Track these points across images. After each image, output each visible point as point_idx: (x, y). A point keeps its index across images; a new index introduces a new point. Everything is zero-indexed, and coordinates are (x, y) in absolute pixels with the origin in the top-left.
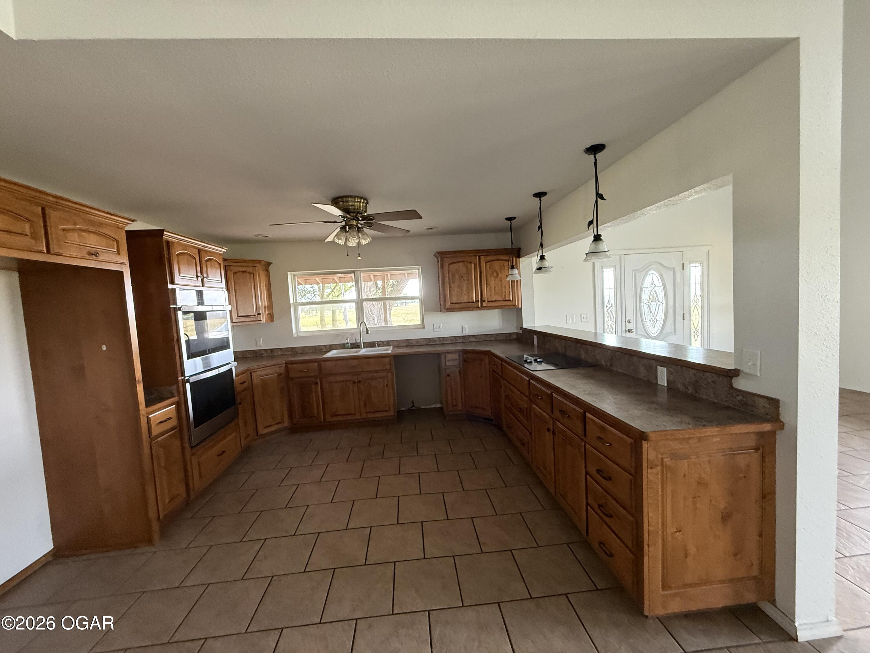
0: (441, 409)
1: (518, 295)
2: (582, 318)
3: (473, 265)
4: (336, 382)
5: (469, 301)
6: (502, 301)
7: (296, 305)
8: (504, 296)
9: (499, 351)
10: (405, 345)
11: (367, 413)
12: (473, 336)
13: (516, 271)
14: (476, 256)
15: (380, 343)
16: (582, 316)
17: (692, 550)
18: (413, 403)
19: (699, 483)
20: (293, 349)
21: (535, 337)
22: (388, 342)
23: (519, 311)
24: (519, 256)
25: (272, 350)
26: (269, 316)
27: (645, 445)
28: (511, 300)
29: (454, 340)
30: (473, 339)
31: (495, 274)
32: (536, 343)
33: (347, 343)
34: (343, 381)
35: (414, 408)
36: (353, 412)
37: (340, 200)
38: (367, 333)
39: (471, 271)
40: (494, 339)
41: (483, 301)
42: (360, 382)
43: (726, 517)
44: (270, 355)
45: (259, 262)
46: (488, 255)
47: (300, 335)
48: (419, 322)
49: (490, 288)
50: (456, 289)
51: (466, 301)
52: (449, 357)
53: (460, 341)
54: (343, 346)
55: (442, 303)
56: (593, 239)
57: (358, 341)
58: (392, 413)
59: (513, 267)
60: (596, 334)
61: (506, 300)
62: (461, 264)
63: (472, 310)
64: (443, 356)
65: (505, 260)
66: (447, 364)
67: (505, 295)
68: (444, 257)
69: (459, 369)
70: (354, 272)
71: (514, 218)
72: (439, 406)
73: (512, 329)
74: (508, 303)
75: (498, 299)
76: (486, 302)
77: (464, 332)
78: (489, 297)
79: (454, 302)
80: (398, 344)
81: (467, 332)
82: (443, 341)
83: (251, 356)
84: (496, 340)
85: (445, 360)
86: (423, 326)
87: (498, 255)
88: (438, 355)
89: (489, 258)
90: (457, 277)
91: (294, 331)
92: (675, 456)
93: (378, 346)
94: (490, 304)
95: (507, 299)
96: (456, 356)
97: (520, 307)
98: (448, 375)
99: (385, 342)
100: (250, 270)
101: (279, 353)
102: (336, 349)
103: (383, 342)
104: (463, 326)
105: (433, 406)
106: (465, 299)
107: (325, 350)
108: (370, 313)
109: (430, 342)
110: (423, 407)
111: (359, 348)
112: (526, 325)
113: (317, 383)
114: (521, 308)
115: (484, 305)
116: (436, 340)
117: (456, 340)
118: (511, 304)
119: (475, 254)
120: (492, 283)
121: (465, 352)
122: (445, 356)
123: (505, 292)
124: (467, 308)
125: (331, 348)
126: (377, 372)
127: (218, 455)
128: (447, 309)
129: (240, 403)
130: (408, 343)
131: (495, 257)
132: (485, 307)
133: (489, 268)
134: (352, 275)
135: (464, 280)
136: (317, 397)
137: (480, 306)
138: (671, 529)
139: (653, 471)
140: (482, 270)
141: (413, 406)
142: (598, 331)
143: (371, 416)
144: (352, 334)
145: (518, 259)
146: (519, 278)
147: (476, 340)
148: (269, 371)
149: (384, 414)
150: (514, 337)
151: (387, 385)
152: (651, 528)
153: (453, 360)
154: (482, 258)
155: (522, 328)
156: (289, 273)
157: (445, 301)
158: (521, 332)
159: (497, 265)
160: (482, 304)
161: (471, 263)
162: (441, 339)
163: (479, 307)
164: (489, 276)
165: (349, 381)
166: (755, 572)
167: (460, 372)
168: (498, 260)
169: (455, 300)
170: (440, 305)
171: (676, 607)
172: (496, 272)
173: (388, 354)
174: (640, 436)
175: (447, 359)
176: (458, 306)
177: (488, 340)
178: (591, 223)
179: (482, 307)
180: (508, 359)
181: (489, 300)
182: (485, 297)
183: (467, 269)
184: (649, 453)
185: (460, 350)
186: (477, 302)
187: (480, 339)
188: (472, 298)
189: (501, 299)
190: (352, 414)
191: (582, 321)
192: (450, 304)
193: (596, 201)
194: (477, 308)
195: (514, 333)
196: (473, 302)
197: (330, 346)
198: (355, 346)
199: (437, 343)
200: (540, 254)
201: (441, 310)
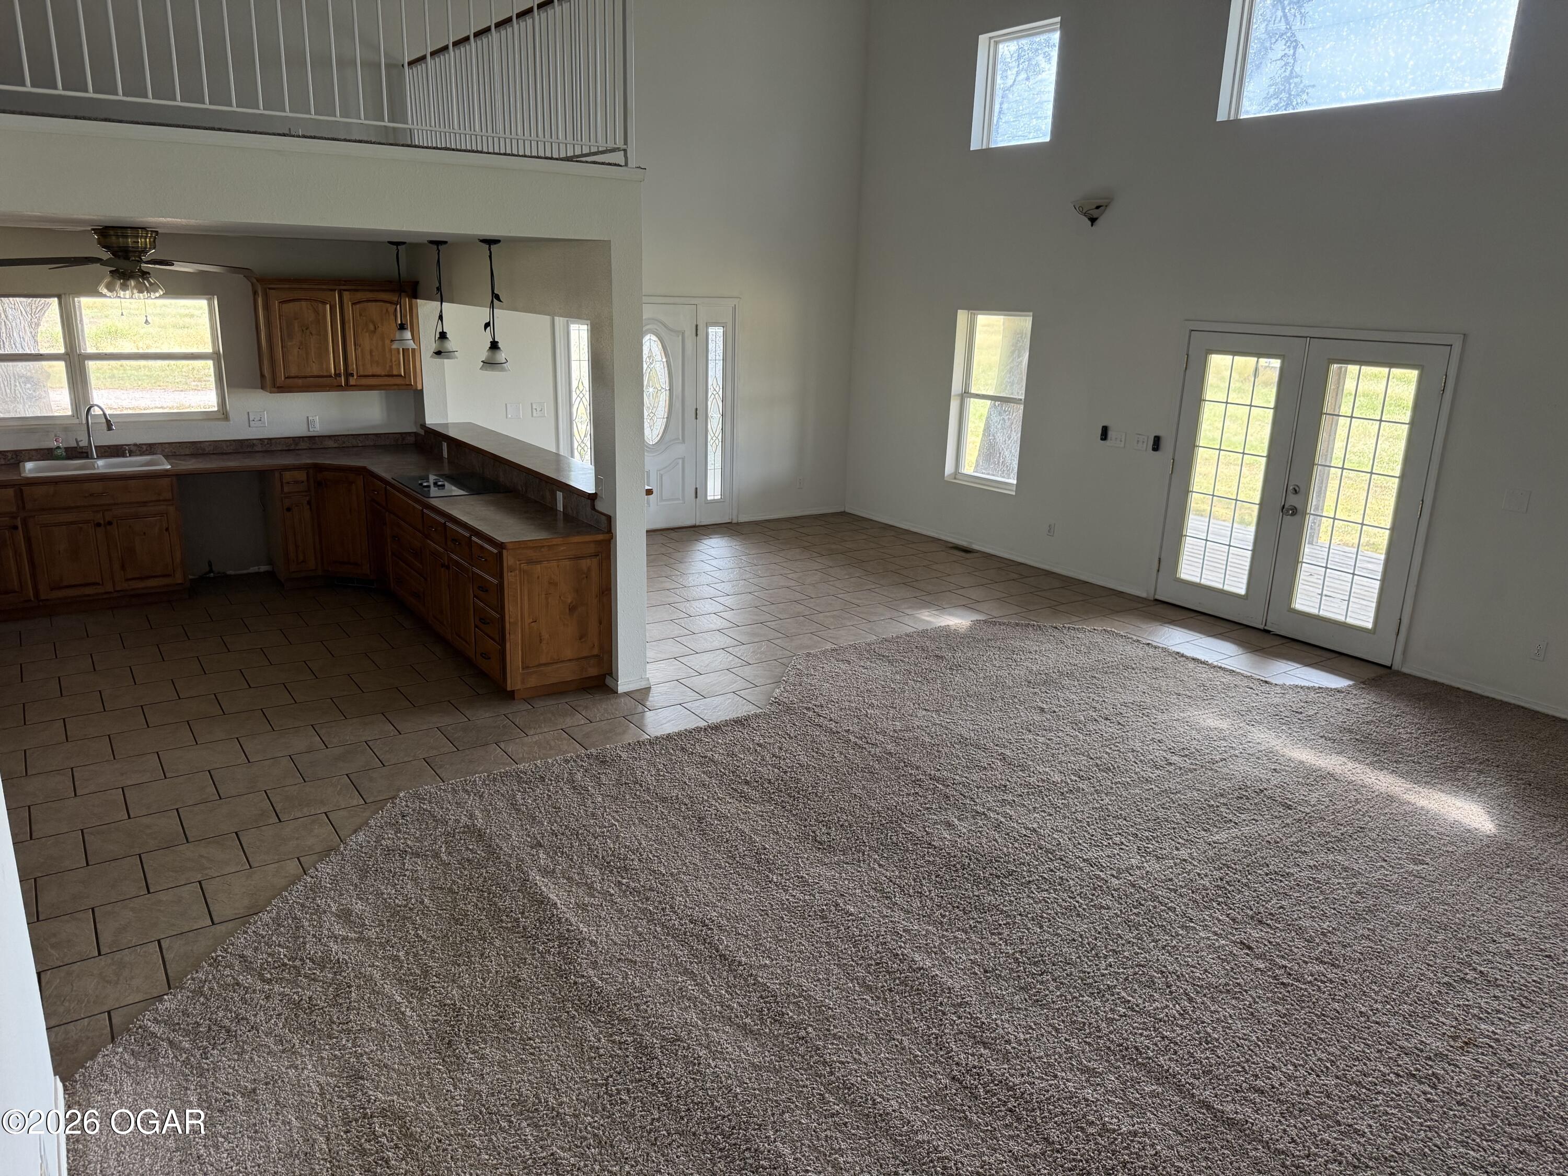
0: (271, 574)
1: (414, 367)
2: (534, 411)
3: (328, 306)
4: (58, 524)
5: (322, 374)
6: (386, 376)
8: (388, 368)
9: (382, 466)
10: (188, 453)
11: (127, 580)
12: (330, 437)
13: (408, 335)
14: (335, 290)
15: (133, 448)
16: (534, 407)
17: (545, 636)
18: (211, 561)
19: (549, 583)
21: (445, 445)
22: (151, 446)
23: (419, 395)
24: (415, 295)
27: (505, 552)
28: (403, 374)
29: (292, 444)
30: (331, 444)
31: (371, 327)
32: (445, 454)
33: (58, 448)
34: (72, 523)
35: (212, 574)
36: (97, 581)
37: (112, 232)
38: (110, 427)
39: (325, 318)
40: (372, 444)
41: (348, 375)
42: (110, 523)
43: (572, 609)
46: (356, 291)
48: (214, 407)
49: (362, 351)
50: (295, 351)
51: (316, 373)
52: (288, 476)
53: (303, 445)
54: (47, 454)
55: (267, 373)
57: (84, 444)
58: (179, 578)
59: (402, 327)
61: (393, 376)
62: (304, 303)
63: (329, 391)
64: (277, 474)
65: (391, 303)
66: (286, 489)
67: (391, 367)
68: (270, 289)
69: (308, 498)
70: (56, 295)
72: (263, 568)
73: (407, 426)
74: (398, 381)
75: (378, 373)
76: (355, 377)
77: (311, 430)
78: (361, 368)
79: (293, 374)
80: (172, 450)
81: (318, 428)
82: (268, 446)
84: (375, 447)
85: (282, 482)
86: (223, 414)
87: (377, 291)
88: (263, 475)
89: (360, 296)
90: (296, 325)
92: (531, 562)
93: (130, 456)
94: (364, 381)
95: (395, 373)
96: (301, 476)
97: (419, 387)
98: (289, 509)
99: (145, 447)
102: (35, 459)
104: (310, 418)
105: (253, 569)
106: (314, 369)
109: (243, 447)
110: (233, 572)
111: (88, 458)
112: (431, 420)
113: (15, 528)
114: (422, 390)
115: (352, 381)
116: (254, 445)
117: (297, 444)
118: (403, 383)
119: (331, 287)
120: (367, 343)
121: (318, 468)
122: (281, 475)
123: (391, 360)
124: (320, 386)
125: (17, 456)
126: (144, 504)
128: (278, 387)
130: (196, 449)
131: (371, 295)
132: (355, 386)
133: (361, 315)
134: (53, 300)
135: (311, 333)
136: (18, 557)
137: (343, 384)
138: (528, 620)
139: (513, 574)
140: (347, 320)
143: (137, 585)
145: (414, 300)
146: (411, 344)
147: (336, 445)
149: (164, 581)
150: (411, 439)
151: (167, 529)
152: (512, 620)
153: (296, 482)
154: (346, 295)
155: (423, 426)
157: (274, 372)
158: (422, 432)
159: (374, 309)
160: (347, 381)
161: (324, 303)
162: (267, 441)
163: (341, 386)
164: (359, 330)
165: (86, 522)
166: (596, 651)
167: (309, 503)
168: (376, 301)
169: (294, 371)
170: (262, 376)
171: (533, 681)
172: (373, 322)
173: (167, 470)
174: (501, 546)
175: (284, 481)
176: (300, 381)
177: (360, 445)
178: (487, 325)
179: (348, 387)
180: (393, 482)
181: (361, 373)
182: (353, 367)
183: (316, 312)
184: (509, 559)
185: (308, 464)
186: (338, 375)
187: (344, 443)
188: (328, 369)
189: (383, 373)
190: (98, 584)
191: (535, 414)
192: (286, 378)
193: (492, 302)
194: (339, 388)
195: (409, 433)
196: (331, 376)
197: (16, 453)
198: (77, 453)
199: (256, 449)
200: (440, 330)
201: (263, 387)
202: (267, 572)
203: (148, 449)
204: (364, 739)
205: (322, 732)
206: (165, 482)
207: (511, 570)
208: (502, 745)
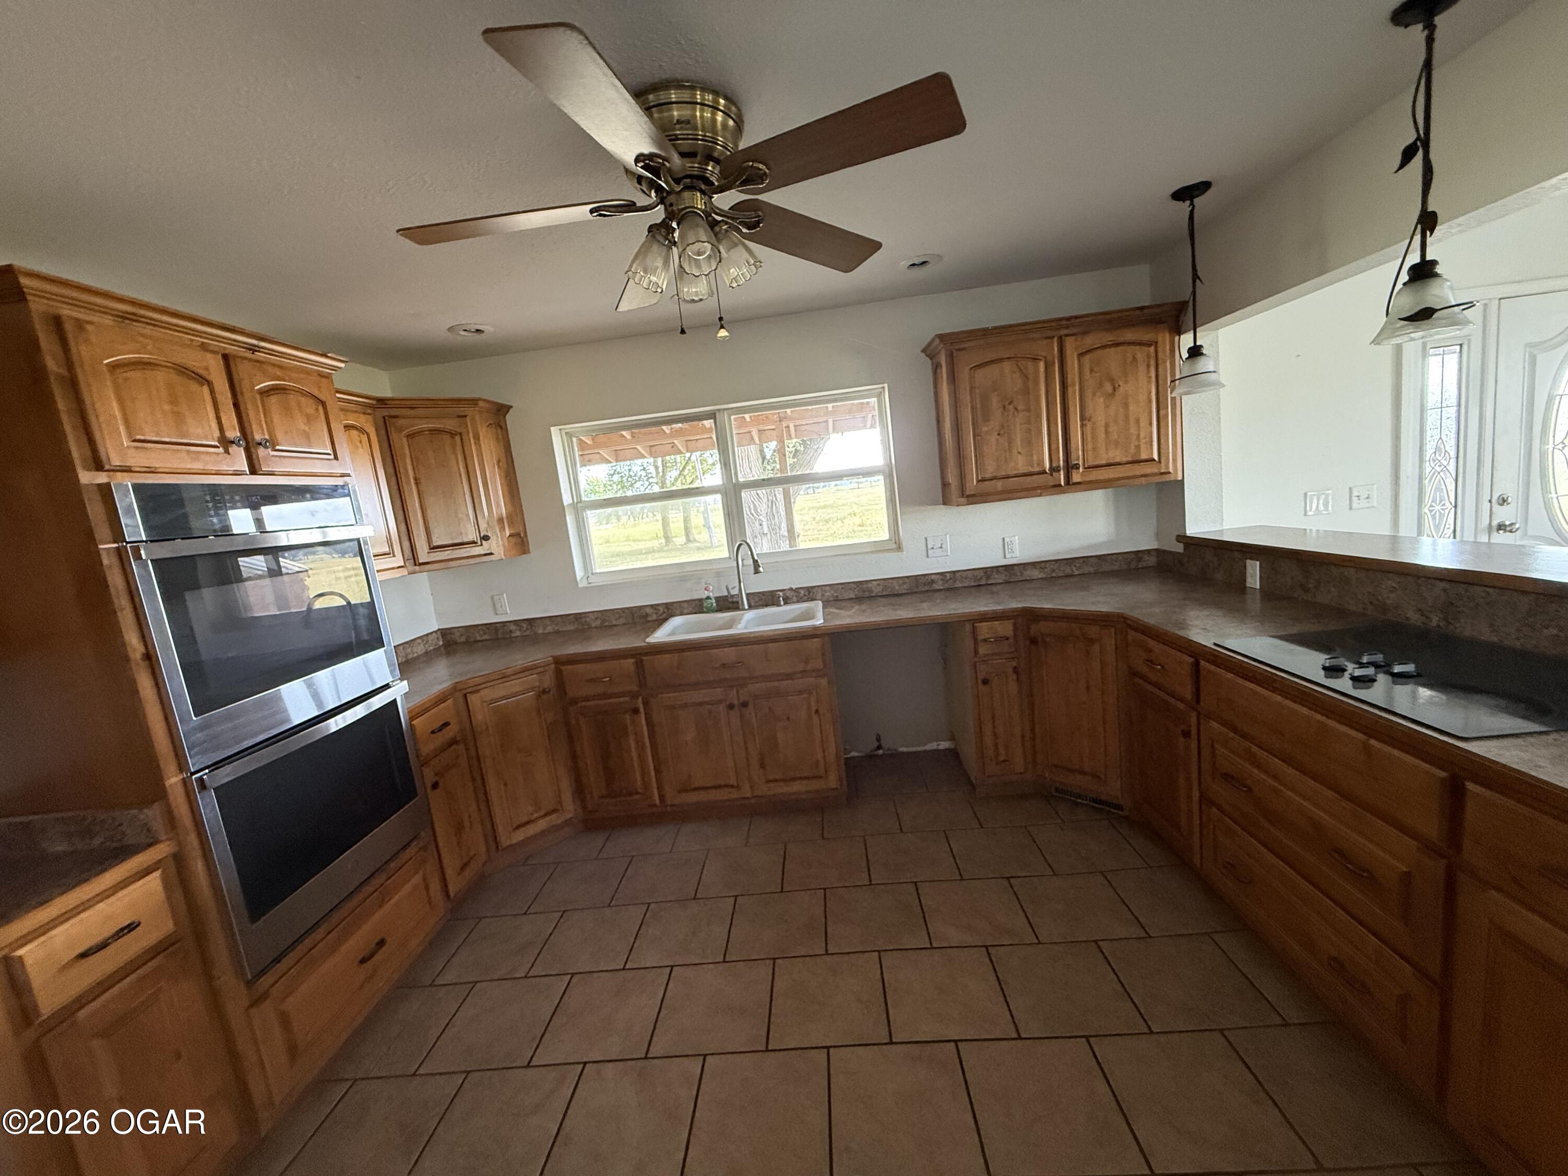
0: (954, 755)
1: (1174, 444)
2: (1355, 499)
3: (1042, 365)
4: (685, 706)
5: (1032, 470)
6: (1127, 463)
7: (580, 507)
8: (1132, 450)
10: (852, 596)
11: (768, 781)
12: (1034, 565)
14: (1053, 337)
15: (789, 594)
16: (1355, 493)
18: (878, 739)
20: (578, 617)
21: (1253, 566)
22: (809, 589)
24: (1177, 327)
25: (531, 621)
26: (513, 540)
28: (1156, 457)
29: (984, 579)
30: (1036, 574)
31: (1108, 387)
32: (1254, 582)
33: (708, 598)
34: (702, 704)
35: (880, 752)
36: (733, 781)
38: (757, 571)
39: (1036, 383)
40: (1092, 570)
41: (1070, 468)
42: (745, 705)
44: (527, 633)
45: (474, 402)
46: (1085, 333)
47: (596, 581)
48: (884, 535)
49: (1093, 429)
50: (993, 438)
51: (1022, 469)
52: (985, 629)
53: (999, 578)
54: (698, 606)
55: (951, 481)
57: (735, 592)
58: (832, 780)
60: (1394, 540)
61: (1139, 462)
62: (1006, 364)
63: (1040, 495)
64: (968, 627)
65: (1138, 344)
66: (982, 650)
67: (1138, 447)
68: (959, 350)
69: (1014, 663)
70: (712, 415)
71: (1204, 186)
72: (944, 745)
73: (1146, 541)
74: (1147, 469)
75: (1118, 460)
76: (1081, 470)
77: (1008, 556)
78: (1091, 455)
79: (988, 476)
80: (832, 596)
81: (1019, 554)
82: (950, 583)
83: (486, 637)
85: (975, 639)
86: (896, 545)
87: (1119, 328)
89: (1091, 340)
90: (995, 401)
91: (579, 573)
93: (785, 603)
94: (1095, 475)
95: (1144, 456)
96: (1005, 629)
97: (1180, 477)
98: (985, 682)
99: (802, 592)
100: (450, 424)
101: (549, 629)
102: (682, 614)
103: (797, 590)
104: (1007, 540)
105: (932, 746)
106: (1020, 464)
107: (654, 617)
108: (753, 512)
109: (920, 586)
110: (904, 749)
111: (737, 609)
112: (1193, 529)
113: (636, 711)
114: (1185, 481)
115: (1076, 477)
116: (933, 582)
117: (988, 578)
118: (1156, 471)
119: (1050, 334)
120: (1100, 414)
121: (1032, 616)
122: (974, 629)
123: (1138, 436)
124: (1028, 490)
125: (667, 611)
126: (789, 676)
127: (363, 961)
128: (968, 496)
129: (435, 786)
130: (863, 592)
131: (1108, 338)
132: (1079, 483)
133: (1091, 370)
134: (709, 423)
135: (1016, 409)
136: (641, 748)
137: (1063, 483)
140: (1069, 381)
141: (879, 748)
142: (1402, 533)
143: (779, 789)
144: (719, 574)
145: (1176, 338)
147: (1042, 575)
148: (515, 685)
149: (815, 785)
150: (1152, 561)
151: (817, 711)
153: (1000, 639)
154: (1070, 343)
155: (1183, 538)
156: (554, 430)
157: (962, 476)
158: (1179, 548)
159: (1113, 359)
160: (1068, 478)
161: (1035, 359)
162: (948, 576)
163: (1060, 485)
164: (1089, 393)
165: (720, 702)
167: (1015, 670)
168: (1117, 345)
169: (990, 471)
170: (945, 485)
172: (1112, 380)
173: (815, 628)
175: (980, 638)
176: (999, 485)
177: (1077, 573)
179: (1070, 485)
181: (1091, 463)
182: (1078, 455)
183: (1025, 377)
185: (1015, 610)
186: (1054, 469)
187: (1053, 571)
188: (1040, 463)
189: (1125, 459)
190: (731, 786)
191: (1355, 505)
192: (978, 481)
194: (1056, 488)
195: (1148, 551)
196: (1044, 472)
197: (667, 606)
198: (728, 604)
199: (936, 587)
200: (1414, 258)
201: (946, 502)
202: (948, 749)
203: (808, 594)
206: (816, 643)
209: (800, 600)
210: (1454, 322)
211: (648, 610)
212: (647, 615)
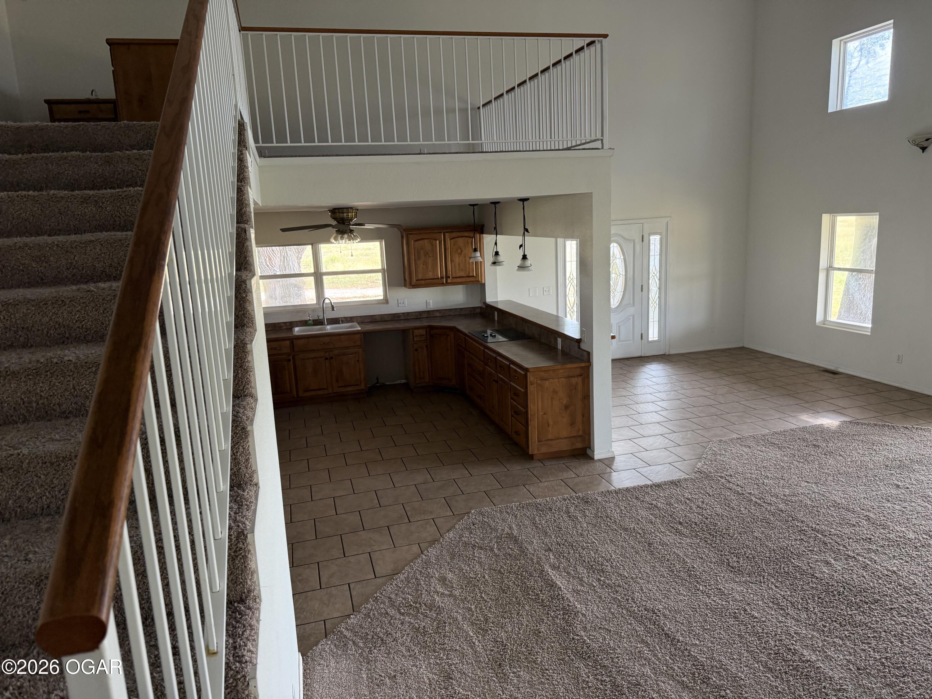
0: (407, 385)
1: (481, 271)
3: (438, 241)
4: (309, 359)
5: (434, 277)
6: (466, 277)
8: (467, 273)
9: (464, 326)
10: (369, 321)
11: (339, 387)
12: (437, 311)
13: (478, 254)
14: (441, 233)
15: (343, 319)
16: (545, 289)
17: (551, 423)
18: (377, 379)
19: (554, 392)
21: (496, 313)
22: (351, 318)
23: (483, 286)
24: (482, 232)
27: (528, 374)
28: (475, 275)
29: (419, 315)
30: (438, 314)
31: (459, 251)
32: (496, 318)
33: (310, 320)
34: (315, 358)
35: (379, 384)
36: (325, 387)
37: (337, 211)
38: (333, 309)
39: (436, 247)
40: (458, 313)
41: (447, 277)
42: (332, 358)
43: (567, 407)
46: (452, 232)
49: (455, 265)
50: (421, 266)
51: (431, 277)
52: (417, 332)
53: (424, 316)
54: (305, 323)
55: (407, 278)
56: (521, 257)
57: (321, 318)
58: (363, 386)
59: (475, 250)
62: (426, 241)
63: (437, 286)
64: (411, 331)
65: (469, 237)
66: (415, 339)
67: (469, 272)
68: (409, 234)
69: (426, 344)
72: (403, 381)
73: (476, 303)
74: (472, 279)
75: (462, 276)
76: (451, 278)
77: (428, 307)
78: (454, 273)
79: (420, 278)
80: (362, 320)
81: (432, 306)
82: (407, 316)
84: (460, 315)
85: (413, 336)
86: (386, 301)
87: (463, 231)
88: (404, 332)
89: (454, 235)
90: (422, 252)
92: (543, 379)
93: (342, 323)
94: (455, 280)
95: (471, 275)
96: (423, 332)
97: (483, 282)
98: (416, 350)
99: (348, 319)
102: (300, 326)
104: (428, 301)
105: (398, 382)
106: (430, 275)
107: (285, 327)
108: (268, 263)
109: (395, 317)
110: (388, 383)
111: (323, 325)
112: (490, 299)
113: (289, 360)
114: (485, 284)
115: (449, 281)
116: (400, 316)
117: (421, 315)
118: (475, 280)
119: (440, 231)
120: (457, 259)
121: (431, 328)
122: (413, 332)
123: (469, 268)
124: (433, 284)
125: (291, 325)
126: (347, 348)
128: (412, 286)
130: (373, 319)
131: (460, 234)
132: (450, 283)
133: (454, 245)
134: (310, 246)
135: (429, 255)
136: (290, 373)
138: (541, 413)
139: (533, 386)
140: (447, 247)
141: (378, 382)
143: (343, 390)
144: (313, 310)
145: (482, 235)
146: (480, 259)
147: (440, 315)
149: (356, 388)
150: (478, 311)
151: (358, 361)
152: (532, 413)
153: (421, 336)
154: (447, 235)
155: (485, 303)
157: (410, 278)
158: (484, 306)
159: (461, 241)
160: (446, 281)
161: (436, 240)
162: (406, 314)
163: (444, 283)
164: (453, 253)
165: (321, 357)
167: (426, 346)
168: (462, 237)
169: (420, 277)
170: (405, 280)
171: (544, 450)
172: (460, 249)
173: (359, 330)
174: (526, 370)
175: (415, 335)
176: (423, 282)
177: (452, 314)
178: (521, 246)
179: (447, 284)
180: (469, 334)
181: (454, 276)
182: (450, 273)
183: (432, 245)
184: (531, 378)
185: (426, 326)
186: (442, 278)
187: (444, 313)
188: (437, 275)
189: (465, 275)
190: (325, 389)
191: (545, 293)
192: (416, 280)
193: (524, 233)
194: (442, 284)
195: (478, 307)
196: (438, 279)
197: (291, 323)
198: (318, 322)
199: (402, 318)
200: (495, 250)
201: (405, 286)
202: (404, 383)
203: (350, 320)
204: (452, 477)
205: (431, 472)
206: (358, 336)
207: (532, 384)
208: (527, 486)
209: (348, 322)
210: (499, 265)
211: (282, 325)
212: (282, 327)
